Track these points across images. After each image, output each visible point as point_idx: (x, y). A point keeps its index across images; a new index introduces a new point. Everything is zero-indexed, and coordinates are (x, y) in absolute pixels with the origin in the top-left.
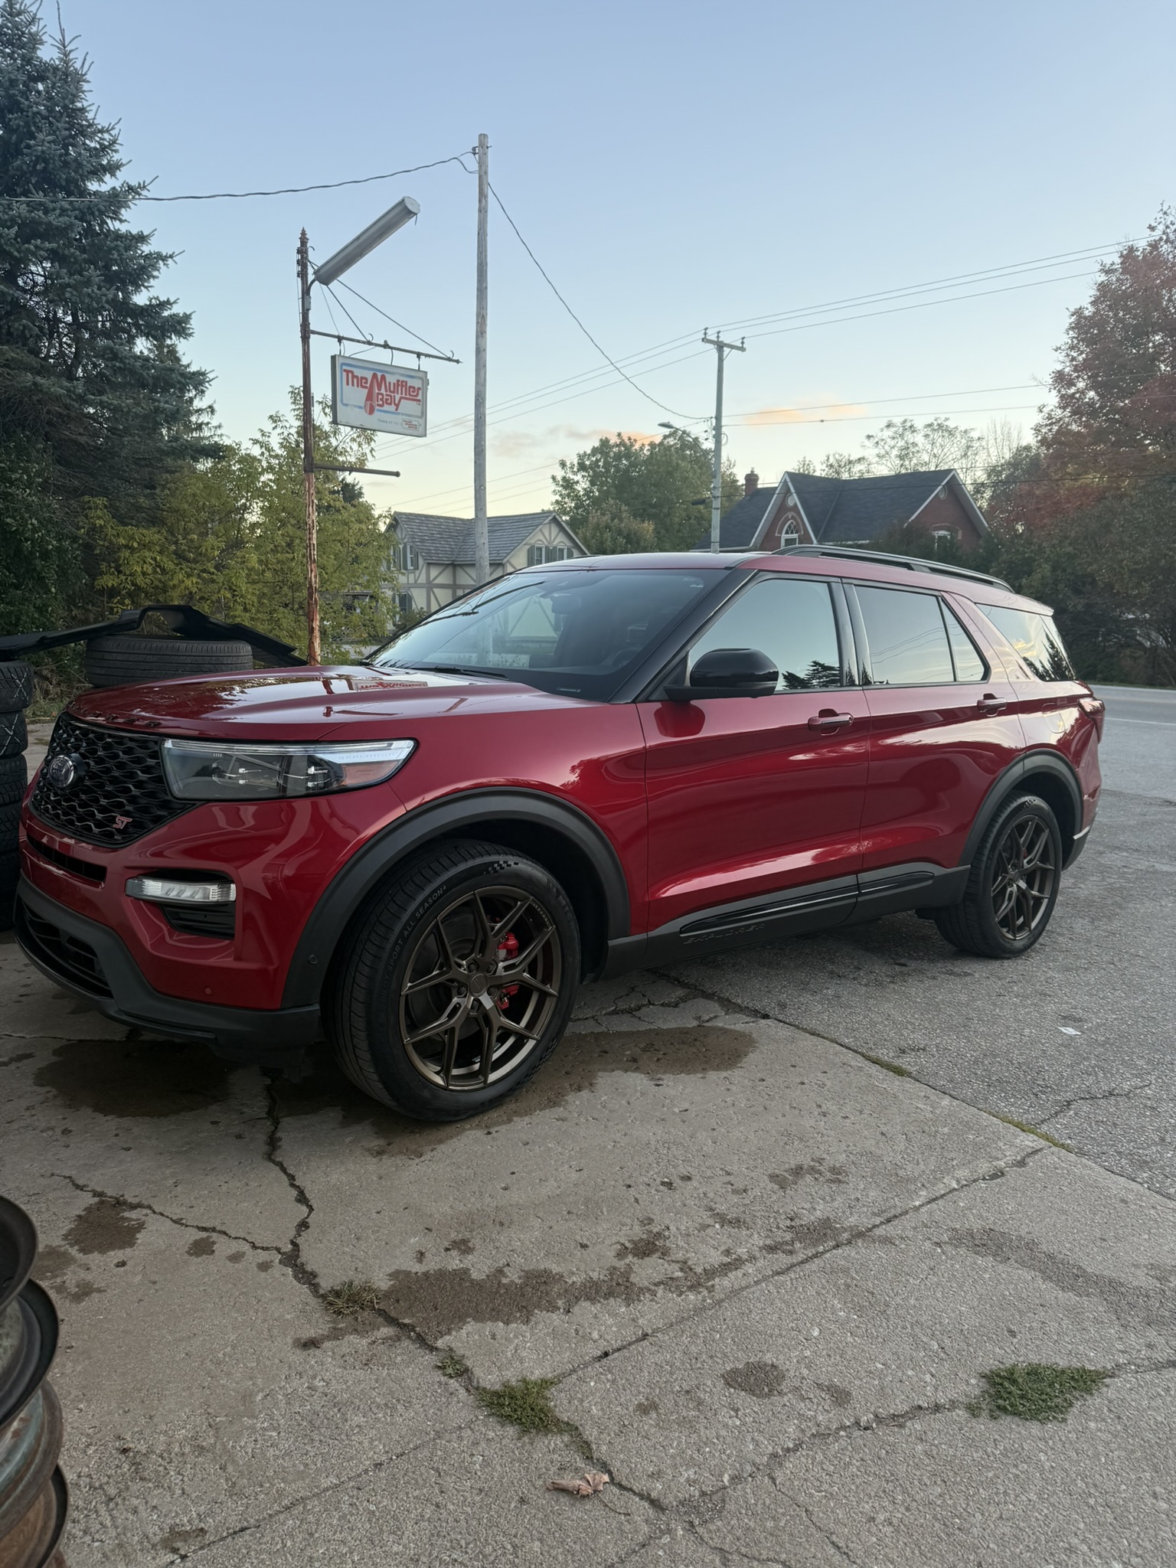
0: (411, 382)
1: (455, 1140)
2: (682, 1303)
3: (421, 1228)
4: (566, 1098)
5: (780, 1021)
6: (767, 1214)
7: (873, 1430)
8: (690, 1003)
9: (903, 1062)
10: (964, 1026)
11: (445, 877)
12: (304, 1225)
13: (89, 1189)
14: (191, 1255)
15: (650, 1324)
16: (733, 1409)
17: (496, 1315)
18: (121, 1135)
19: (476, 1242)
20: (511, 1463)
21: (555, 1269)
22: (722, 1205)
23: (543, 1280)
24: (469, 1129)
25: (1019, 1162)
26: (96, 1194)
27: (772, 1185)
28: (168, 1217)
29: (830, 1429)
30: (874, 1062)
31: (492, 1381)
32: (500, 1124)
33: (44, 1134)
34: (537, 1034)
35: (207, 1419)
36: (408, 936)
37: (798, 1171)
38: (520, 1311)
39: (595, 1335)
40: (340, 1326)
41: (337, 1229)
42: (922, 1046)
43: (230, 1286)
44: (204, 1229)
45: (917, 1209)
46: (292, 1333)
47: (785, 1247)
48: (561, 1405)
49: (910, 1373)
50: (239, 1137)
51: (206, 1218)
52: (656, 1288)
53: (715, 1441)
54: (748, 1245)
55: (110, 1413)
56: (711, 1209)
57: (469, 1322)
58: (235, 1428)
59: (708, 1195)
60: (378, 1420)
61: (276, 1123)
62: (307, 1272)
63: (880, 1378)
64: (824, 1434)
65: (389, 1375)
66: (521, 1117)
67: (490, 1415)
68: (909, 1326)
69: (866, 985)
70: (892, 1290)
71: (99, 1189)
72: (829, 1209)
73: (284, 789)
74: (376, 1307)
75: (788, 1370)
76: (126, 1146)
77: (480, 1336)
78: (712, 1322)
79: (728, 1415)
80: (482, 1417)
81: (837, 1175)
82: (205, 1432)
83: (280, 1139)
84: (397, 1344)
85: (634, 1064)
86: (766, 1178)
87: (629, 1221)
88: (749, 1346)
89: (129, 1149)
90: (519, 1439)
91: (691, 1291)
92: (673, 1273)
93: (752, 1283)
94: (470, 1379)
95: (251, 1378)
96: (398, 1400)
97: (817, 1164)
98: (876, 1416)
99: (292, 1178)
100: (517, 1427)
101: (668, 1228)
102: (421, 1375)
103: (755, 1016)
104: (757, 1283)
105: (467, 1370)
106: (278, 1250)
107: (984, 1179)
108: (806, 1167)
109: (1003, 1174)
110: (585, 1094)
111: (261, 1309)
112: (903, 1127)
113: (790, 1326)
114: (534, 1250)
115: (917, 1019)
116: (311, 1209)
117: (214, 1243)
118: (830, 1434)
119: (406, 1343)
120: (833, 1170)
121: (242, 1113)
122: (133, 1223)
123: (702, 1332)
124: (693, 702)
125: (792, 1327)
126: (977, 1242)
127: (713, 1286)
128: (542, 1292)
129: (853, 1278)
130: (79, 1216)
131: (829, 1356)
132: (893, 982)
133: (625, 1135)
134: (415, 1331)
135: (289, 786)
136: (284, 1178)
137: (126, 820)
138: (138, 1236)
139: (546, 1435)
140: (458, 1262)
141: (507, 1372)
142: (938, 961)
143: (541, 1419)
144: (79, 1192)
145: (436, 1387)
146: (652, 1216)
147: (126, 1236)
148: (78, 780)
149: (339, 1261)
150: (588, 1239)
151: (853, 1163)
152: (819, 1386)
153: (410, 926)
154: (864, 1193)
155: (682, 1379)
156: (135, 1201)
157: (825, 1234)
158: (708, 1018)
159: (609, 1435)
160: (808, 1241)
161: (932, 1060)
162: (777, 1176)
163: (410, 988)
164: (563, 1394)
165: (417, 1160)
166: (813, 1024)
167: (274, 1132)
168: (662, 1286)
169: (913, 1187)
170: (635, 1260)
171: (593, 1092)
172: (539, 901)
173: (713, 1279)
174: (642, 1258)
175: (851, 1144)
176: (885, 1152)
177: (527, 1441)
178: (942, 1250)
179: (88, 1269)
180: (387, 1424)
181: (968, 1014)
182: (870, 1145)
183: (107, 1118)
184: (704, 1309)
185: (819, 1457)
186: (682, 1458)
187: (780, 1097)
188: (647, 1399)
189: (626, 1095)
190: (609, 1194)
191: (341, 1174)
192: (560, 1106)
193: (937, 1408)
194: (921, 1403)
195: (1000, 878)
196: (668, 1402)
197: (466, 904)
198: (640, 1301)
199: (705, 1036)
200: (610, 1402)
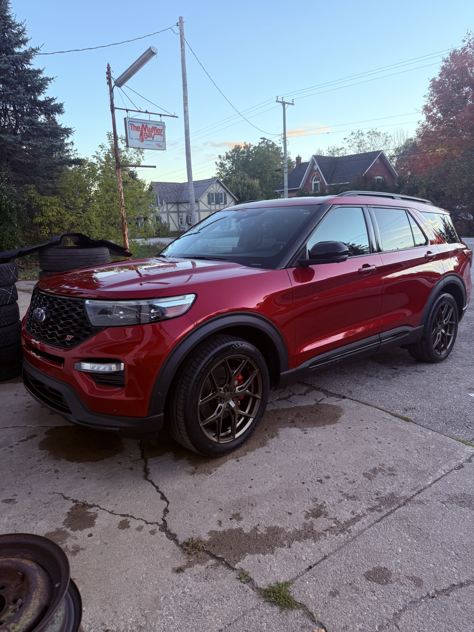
0: (158, 127)
1: (224, 465)
2: (339, 539)
3: (218, 509)
4: (268, 442)
5: (351, 399)
6: (366, 493)
7: (436, 598)
8: (311, 393)
9: (407, 415)
10: (429, 396)
11: (213, 353)
12: (166, 511)
13: (70, 499)
14: (120, 529)
15: (327, 551)
16: (372, 591)
17: (258, 551)
18: (80, 471)
19: (243, 514)
20: (279, 625)
21: (280, 526)
22: (346, 489)
23: (276, 531)
24: (229, 459)
25: (468, 460)
26: (74, 501)
27: (365, 478)
28: (107, 510)
29: (417, 599)
30: (395, 416)
31: (263, 584)
32: (242, 456)
33: (47, 473)
34: (253, 415)
35: (140, 611)
36: (199, 380)
37: (374, 471)
38: (269, 548)
39: (304, 558)
40: (191, 560)
41: (181, 512)
42: (413, 407)
43: (140, 543)
44: (123, 515)
45: (430, 486)
46: (171, 565)
47: (377, 508)
48: (296, 594)
49: (446, 568)
50: (131, 469)
51: (123, 510)
52: (326, 532)
53: (368, 608)
54: (361, 509)
55: (97, 612)
56: (342, 492)
57: (247, 555)
58: (154, 616)
59: (339, 485)
60: (216, 607)
61: (146, 462)
62: (172, 534)
63: (434, 571)
64: (414, 601)
65: (217, 584)
66: (250, 452)
67: (265, 602)
68: (440, 544)
69: (383, 380)
70: (429, 527)
71: (75, 499)
72: (392, 488)
73: (140, 319)
74: (205, 549)
75: (392, 570)
76: (83, 477)
77: (254, 562)
78: (353, 548)
79: (370, 595)
80: (262, 603)
81: (392, 472)
82: (141, 618)
83: (149, 469)
84: (218, 567)
85: (293, 424)
86: (361, 475)
87: (307, 500)
88: (373, 559)
89: (84, 478)
90: (281, 613)
91: (341, 533)
92: (331, 524)
93: (367, 527)
94: (253, 583)
95: (157, 590)
96: (223, 597)
97: (382, 467)
98: (436, 591)
99: (157, 488)
100: (278, 607)
101: (325, 502)
102: (231, 582)
103: (340, 397)
104: (369, 527)
105: (251, 579)
106: (157, 523)
107: (455, 469)
108: (377, 468)
109: (463, 467)
110: (275, 439)
111: (155, 554)
112: (415, 446)
113: (388, 547)
114: (269, 517)
115: (408, 394)
116: (168, 502)
117: (129, 522)
118: (417, 601)
119: (221, 567)
120: (389, 469)
121: (130, 458)
122: (92, 514)
123: (350, 553)
124: (310, 266)
125: (389, 548)
126: (460, 500)
127: (350, 530)
128: (276, 538)
129: (410, 522)
130: (68, 513)
131: (408, 562)
132: (393, 377)
133: (297, 458)
134: (224, 561)
135: (142, 318)
136: (154, 488)
137: (72, 337)
138: (95, 521)
139: (292, 610)
140: (236, 525)
141: (269, 579)
142: (410, 366)
143: (288, 602)
144: (66, 500)
145: (239, 588)
146: (316, 497)
147: (90, 521)
148: (47, 319)
149: (185, 528)
150: (291, 510)
151: (398, 465)
152: (408, 577)
153: (200, 376)
154: (406, 480)
155: (346, 578)
156: (91, 503)
157: (393, 501)
158: (319, 400)
159: (320, 609)
160: (386, 505)
161: (419, 413)
162: (366, 474)
163: (201, 402)
164: (295, 589)
165: (210, 476)
166: (365, 399)
167: (146, 466)
168: (328, 532)
169: (426, 475)
170: (314, 519)
171: (279, 438)
172: (252, 359)
173: (350, 526)
174: (317, 518)
175: (394, 456)
176: (410, 459)
177: (284, 614)
178: (445, 505)
179: (76, 539)
180: (221, 609)
181: (429, 390)
182: (402, 455)
183: (72, 464)
184: (348, 542)
185: (415, 613)
186: (355, 618)
187: (359, 436)
188: (334, 589)
189: (293, 439)
190: (296, 487)
191: (178, 485)
192: (266, 446)
193: (462, 585)
194: (454, 583)
195: (435, 329)
196: (342, 590)
197: (222, 363)
198: (320, 539)
199: (321, 408)
200: (317, 592)
